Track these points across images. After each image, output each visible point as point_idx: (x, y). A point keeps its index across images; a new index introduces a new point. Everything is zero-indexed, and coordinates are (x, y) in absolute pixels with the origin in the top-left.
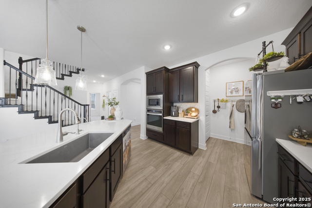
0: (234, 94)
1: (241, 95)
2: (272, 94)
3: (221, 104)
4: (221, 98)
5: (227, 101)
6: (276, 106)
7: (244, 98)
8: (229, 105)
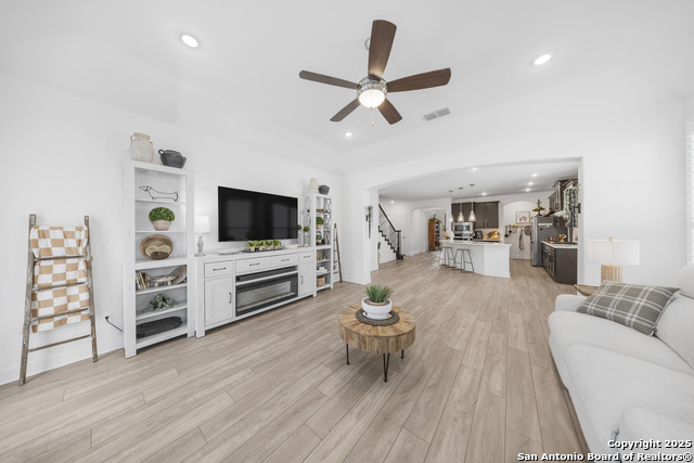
0: (523, 221)
2: (540, 225)
3: (512, 229)
4: (512, 225)
5: (517, 227)
7: (529, 225)
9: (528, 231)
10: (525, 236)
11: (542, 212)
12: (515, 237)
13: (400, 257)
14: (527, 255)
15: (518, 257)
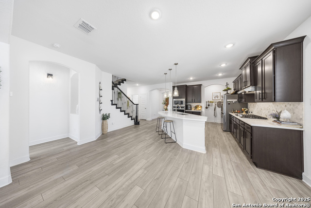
0: (216, 99)
1: (219, 99)
2: (228, 100)
3: (210, 104)
4: (210, 101)
5: (213, 102)
6: (229, 104)
7: (221, 101)
8: (214, 104)
9: (220, 105)
10: (217, 108)
11: (229, 92)
12: (211, 109)
13: (137, 123)
14: (219, 120)
15: (213, 121)
